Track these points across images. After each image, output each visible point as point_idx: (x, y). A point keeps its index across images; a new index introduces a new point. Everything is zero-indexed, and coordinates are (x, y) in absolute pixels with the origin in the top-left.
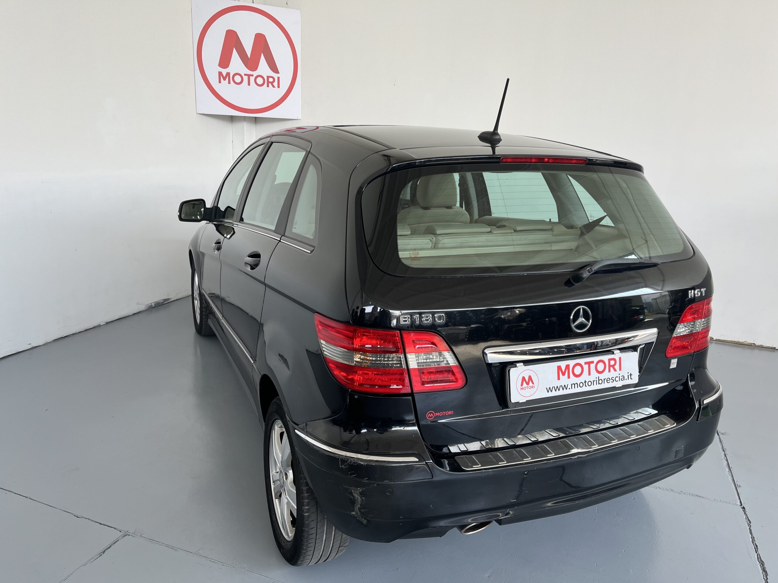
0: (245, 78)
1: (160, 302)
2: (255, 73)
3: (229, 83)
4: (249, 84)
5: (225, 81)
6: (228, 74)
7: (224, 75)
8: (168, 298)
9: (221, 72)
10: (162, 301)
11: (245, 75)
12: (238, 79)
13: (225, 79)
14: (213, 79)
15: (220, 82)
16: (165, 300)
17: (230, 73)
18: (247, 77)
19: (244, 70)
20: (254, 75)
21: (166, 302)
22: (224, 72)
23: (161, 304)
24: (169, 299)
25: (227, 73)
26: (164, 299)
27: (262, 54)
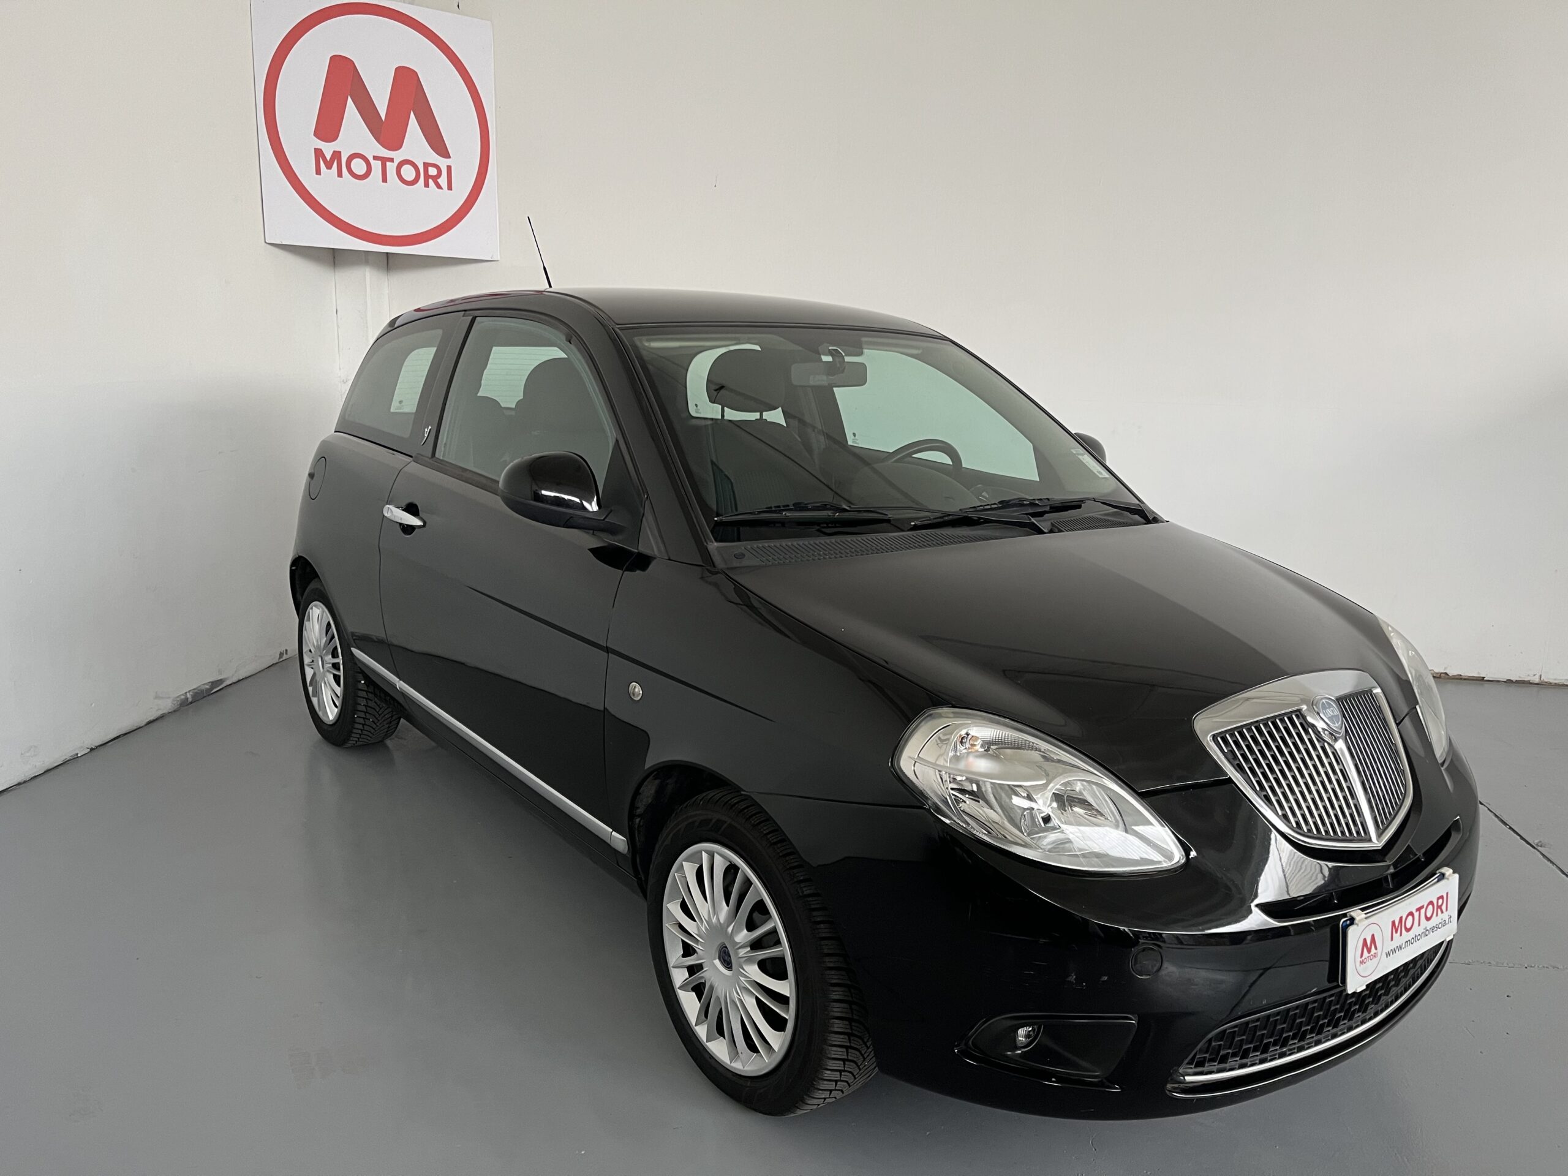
0: (376, 166)
1: (202, 691)
2: (398, 156)
3: (340, 175)
4: (385, 180)
5: (329, 170)
6: (337, 155)
7: (328, 158)
8: (219, 679)
9: (321, 150)
10: (208, 687)
11: (375, 158)
12: (359, 166)
13: (329, 166)
14: (304, 168)
15: (318, 172)
16: (214, 684)
17: (340, 152)
18: (379, 163)
19: (372, 148)
20: (395, 160)
21: (216, 688)
22: (328, 149)
23: (205, 695)
24: (221, 681)
25: (334, 152)
26: (212, 683)
27: (412, 114)
